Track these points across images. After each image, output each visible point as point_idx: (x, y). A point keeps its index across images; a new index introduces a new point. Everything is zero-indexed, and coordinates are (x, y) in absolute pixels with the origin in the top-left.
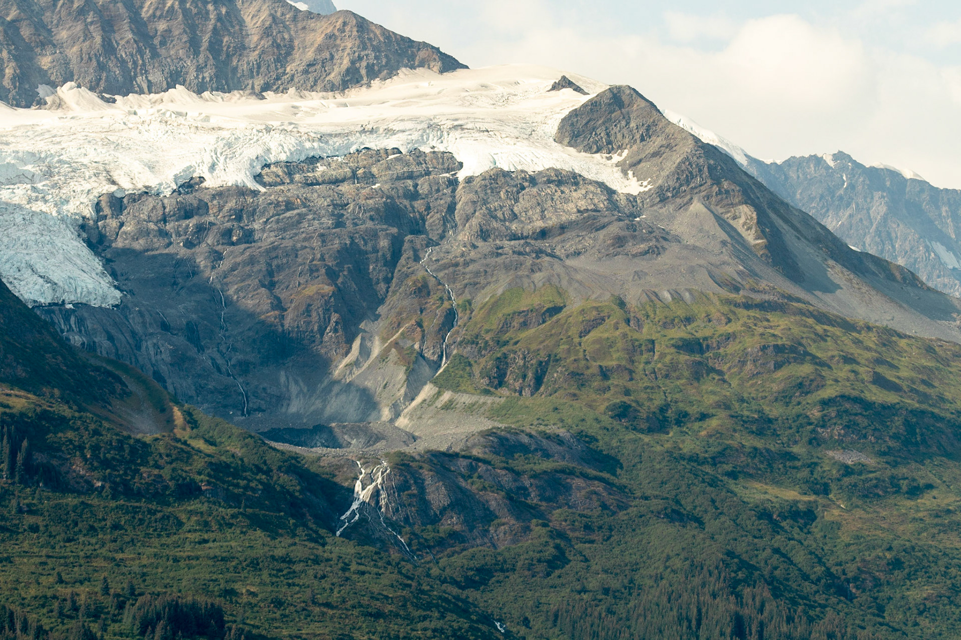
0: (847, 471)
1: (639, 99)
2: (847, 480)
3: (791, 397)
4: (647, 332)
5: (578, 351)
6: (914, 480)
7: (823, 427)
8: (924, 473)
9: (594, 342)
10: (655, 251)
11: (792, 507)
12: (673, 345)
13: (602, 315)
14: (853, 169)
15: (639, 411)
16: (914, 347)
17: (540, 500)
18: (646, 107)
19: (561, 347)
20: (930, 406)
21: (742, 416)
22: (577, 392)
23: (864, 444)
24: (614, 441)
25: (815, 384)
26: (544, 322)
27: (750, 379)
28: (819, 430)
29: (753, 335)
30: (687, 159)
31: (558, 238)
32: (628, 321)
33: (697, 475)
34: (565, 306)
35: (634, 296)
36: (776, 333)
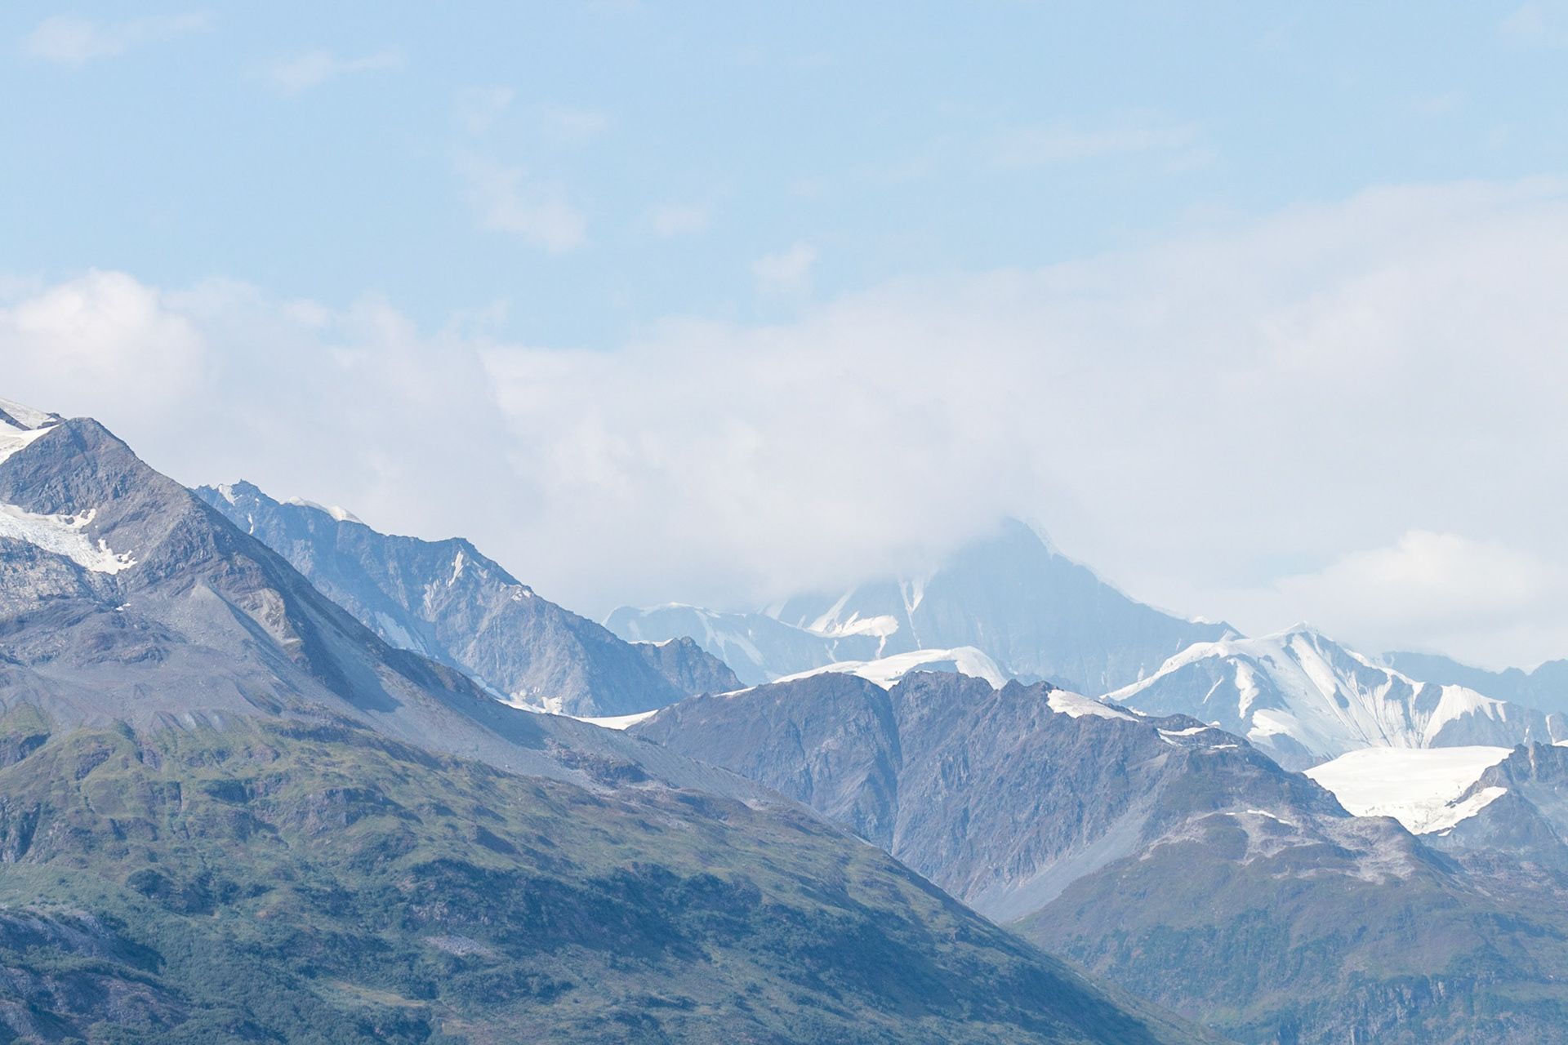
0: (459, 965)
1: (108, 438)
2: (459, 978)
3: (372, 863)
4: (166, 772)
5: (77, 798)
6: (546, 977)
7: (419, 903)
8: (558, 967)
9: (99, 786)
10: (156, 655)
11: (398, 1017)
12: (206, 791)
13: (104, 747)
14: (262, 508)
15: (172, 884)
16: (519, 790)
17: (70, 1011)
18: (118, 448)
19: (54, 793)
20: (554, 872)
21: (311, 890)
22: (84, 856)
23: (475, 927)
24: (149, 926)
25: (403, 844)
26: (23, 757)
27: (314, 837)
28: (415, 908)
29: (313, 775)
30: (184, 523)
31: (16, 636)
32: (140, 756)
33: (269, 974)
34: (49, 735)
35: (144, 721)
36: (342, 772)
